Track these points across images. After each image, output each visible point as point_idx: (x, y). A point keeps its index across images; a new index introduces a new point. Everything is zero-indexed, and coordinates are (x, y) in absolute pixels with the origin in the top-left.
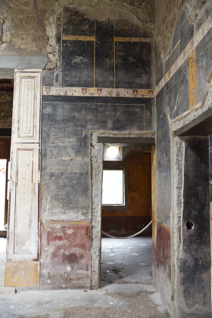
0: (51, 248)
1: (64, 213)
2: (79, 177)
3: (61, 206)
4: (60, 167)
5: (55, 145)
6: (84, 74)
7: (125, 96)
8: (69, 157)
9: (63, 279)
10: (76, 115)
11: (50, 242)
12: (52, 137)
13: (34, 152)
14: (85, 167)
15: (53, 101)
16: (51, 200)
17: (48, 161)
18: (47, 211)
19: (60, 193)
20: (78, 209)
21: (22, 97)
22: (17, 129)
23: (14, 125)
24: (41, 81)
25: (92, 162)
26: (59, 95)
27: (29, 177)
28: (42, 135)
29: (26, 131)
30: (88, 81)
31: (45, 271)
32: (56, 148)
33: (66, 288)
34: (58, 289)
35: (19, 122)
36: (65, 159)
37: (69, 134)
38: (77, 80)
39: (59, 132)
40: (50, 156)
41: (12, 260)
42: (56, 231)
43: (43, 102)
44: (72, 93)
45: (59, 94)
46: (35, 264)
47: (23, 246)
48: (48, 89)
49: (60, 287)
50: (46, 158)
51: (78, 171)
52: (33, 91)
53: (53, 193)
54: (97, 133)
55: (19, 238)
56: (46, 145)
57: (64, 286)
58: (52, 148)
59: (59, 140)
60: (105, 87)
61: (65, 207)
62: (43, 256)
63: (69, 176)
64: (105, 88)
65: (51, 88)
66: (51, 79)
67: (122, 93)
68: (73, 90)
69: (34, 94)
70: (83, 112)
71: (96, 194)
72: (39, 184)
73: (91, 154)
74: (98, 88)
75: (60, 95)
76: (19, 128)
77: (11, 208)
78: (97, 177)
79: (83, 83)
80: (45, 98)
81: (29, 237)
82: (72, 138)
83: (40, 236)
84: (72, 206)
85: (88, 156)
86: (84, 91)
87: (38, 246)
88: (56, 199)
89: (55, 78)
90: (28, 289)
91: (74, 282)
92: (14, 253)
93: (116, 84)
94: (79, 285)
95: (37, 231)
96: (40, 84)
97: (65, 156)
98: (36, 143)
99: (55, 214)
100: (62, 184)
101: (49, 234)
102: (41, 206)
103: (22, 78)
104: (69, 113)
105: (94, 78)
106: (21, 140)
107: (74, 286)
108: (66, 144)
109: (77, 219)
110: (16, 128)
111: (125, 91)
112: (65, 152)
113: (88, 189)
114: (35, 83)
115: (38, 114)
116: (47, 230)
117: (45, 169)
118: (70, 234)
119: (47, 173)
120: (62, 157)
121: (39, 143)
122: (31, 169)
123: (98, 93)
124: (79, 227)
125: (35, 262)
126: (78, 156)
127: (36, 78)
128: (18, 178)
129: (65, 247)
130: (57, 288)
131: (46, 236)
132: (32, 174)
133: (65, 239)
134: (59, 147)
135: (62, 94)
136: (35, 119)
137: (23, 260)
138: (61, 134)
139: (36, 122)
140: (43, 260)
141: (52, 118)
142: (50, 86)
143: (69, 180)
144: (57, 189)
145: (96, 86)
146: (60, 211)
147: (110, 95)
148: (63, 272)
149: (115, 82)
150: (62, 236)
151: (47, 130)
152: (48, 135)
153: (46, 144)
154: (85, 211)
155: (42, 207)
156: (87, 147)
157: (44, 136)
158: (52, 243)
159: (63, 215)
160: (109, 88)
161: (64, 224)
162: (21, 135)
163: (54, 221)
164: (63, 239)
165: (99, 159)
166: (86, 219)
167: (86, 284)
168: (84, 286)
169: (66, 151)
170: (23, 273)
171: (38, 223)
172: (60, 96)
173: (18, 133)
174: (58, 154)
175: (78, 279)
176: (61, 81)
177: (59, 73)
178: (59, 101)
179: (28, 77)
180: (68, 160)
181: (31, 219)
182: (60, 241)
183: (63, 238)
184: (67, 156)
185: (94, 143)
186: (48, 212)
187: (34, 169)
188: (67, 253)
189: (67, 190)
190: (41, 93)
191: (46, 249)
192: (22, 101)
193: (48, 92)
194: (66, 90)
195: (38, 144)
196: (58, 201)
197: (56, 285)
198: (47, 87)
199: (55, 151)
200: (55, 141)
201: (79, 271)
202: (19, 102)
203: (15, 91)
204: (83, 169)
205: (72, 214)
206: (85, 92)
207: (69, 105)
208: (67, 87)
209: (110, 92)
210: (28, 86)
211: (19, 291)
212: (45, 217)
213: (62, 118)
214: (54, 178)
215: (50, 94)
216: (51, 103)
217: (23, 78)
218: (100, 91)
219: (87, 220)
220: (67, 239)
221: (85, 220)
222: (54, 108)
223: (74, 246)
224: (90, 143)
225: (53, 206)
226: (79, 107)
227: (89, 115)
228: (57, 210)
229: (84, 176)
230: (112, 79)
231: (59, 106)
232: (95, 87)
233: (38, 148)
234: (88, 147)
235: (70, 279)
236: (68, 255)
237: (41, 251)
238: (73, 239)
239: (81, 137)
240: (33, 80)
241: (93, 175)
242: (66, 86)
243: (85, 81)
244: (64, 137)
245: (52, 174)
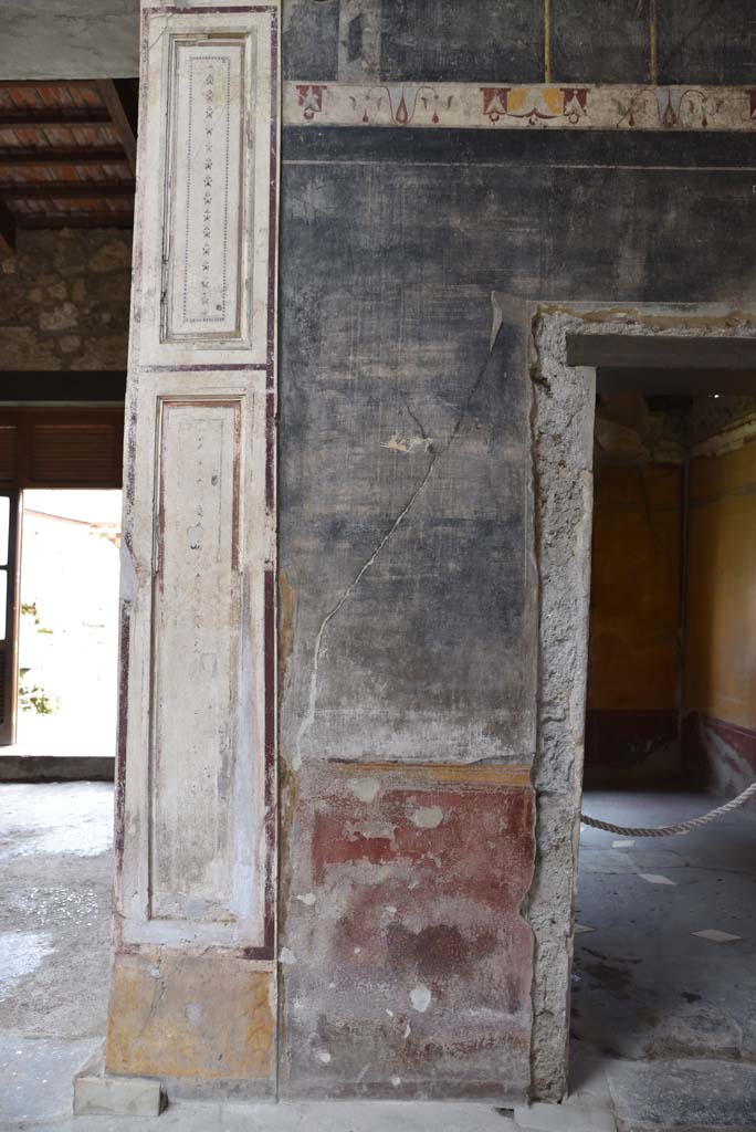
0: (334, 897)
1: (400, 724)
2: (473, 543)
3: (381, 688)
4: (377, 489)
5: (349, 377)
6: (495, 14)
7: (705, 123)
8: (424, 436)
9: (391, 1051)
10: (456, 221)
11: (326, 865)
12: (334, 334)
13: (244, 413)
14: (506, 493)
15: (334, 153)
16: (333, 659)
17: (312, 460)
18: (312, 711)
19: (376, 622)
20: (467, 701)
21: (183, 138)
22: (158, 296)
23: (144, 277)
24: (274, 54)
25: (541, 464)
26: (366, 124)
27: (216, 539)
28: (285, 325)
29: (204, 307)
30: (512, 51)
31: (303, 1009)
32: (352, 390)
33: (408, 1092)
34: (367, 1096)
35: (164, 261)
36: (403, 448)
37: (421, 323)
38: (456, 45)
39: (371, 312)
40: (323, 435)
41: (144, 950)
42: (357, 813)
43: (286, 162)
44: (432, 114)
45: (365, 119)
46: (256, 972)
47: (194, 885)
48: (311, 97)
49: (379, 1085)
50: (302, 442)
51: (465, 511)
52: (235, 109)
53: (342, 620)
54: (565, 317)
55: (175, 845)
56: (305, 378)
57: (397, 1081)
58: (333, 393)
59: (370, 351)
60: (605, 81)
61: (402, 697)
62: (295, 934)
63: (421, 535)
64: (604, 86)
65: (324, 92)
66: (324, 46)
67: (692, 109)
68: (436, 97)
69: (242, 119)
70: (492, 208)
71: (558, 631)
72: (268, 575)
73: (532, 425)
74: (565, 86)
75: (374, 125)
76: (169, 296)
77: (130, 691)
78: (565, 539)
79: (488, 61)
80: (294, 142)
81: (223, 841)
82: (438, 339)
83: (278, 838)
84: (436, 688)
85: (517, 434)
86: (496, 103)
87: (268, 887)
88: (354, 652)
89: (346, 39)
90: (224, 1093)
91: (448, 1064)
92: (150, 918)
93: (663, 64)
94: (474, 1081)
95: (264, 810)
96: (269, 72)
97: (403, 434)
98: (255, 367)
99: (353, 727)
100: (387, 577)
101: (321, 827)
102: (280, 688)
103: (177, 41)
104: (421, 212)
105: (543, 32)
106: (174, 354)
107: (445, 1083)
108: (408, 372)
109: (462, 754)
110: (149, 292)
111: (705, 100)
112: (400, 413)
113: (523, 604)
114: (243, 63)
115: (262, 221)
116: (312, 808)
117: (298, 498)
118: (429, 829)
119: (312, 522)
120: (386, 437)
121: (268, 368)
122: (230, 501)
123: (569, 109)
124: (472, 798)
125: (252, 962)
126: (468, 430)
127: (248, 41)
128: (162, 547)
129: (401, 894)
130: (365, 1089)
131: (308, 836)
132: (235, 526)
133: (405, 854)
134: (368, 387)
135: (383, 117)
136: (245, 245)
137: (196, 953)
138: (379, 318)
139: (251, 260)
140: (296, 955)
141: (333, 241)
142: (322, 79)
143: (420, 554)
144: (362, 599)
145: (558, 77)
146: (375, 712)
147: (631, 123)
148: (391, 1014)
149: (653, 52)
150: (387, 841)
151: (305, 300)
152: (314, 327)
153: (304, 374)
154: (503, 714)
155: (288, 693)
156: (515, 386)
157: (291, 329)
158: (334, 871)
159: (394, 735)
160: (621, 86)
161: (397, 778)
162: (178, 327)
163: (346, 762)
164: (391, 856)
165: (573, 449)
166: (511, 753)
167: (508, 1076)
168: (497, 1085)
169: (405, 409)
170: (194, 1013)
171: (267, 769)
172: (370, 128)
173: (162, 318)
174: (367, 423)
175: (471, 1050)
176: (377, 52)
177: (366, 11)
178: (367, 157)
179: (210, 36)
180: (418, 453)
181: (230, 752)
182: (375, 861)
183: (394, 847)
184: (411, 431)
185: (549, 366)
186: (316, 718)
187: (242, 498)
188: (415, 924)
189: (413, 609)
190: (274, 117)
191: (309, 899)
192: (182, 158)
193: (309, 112)
194: (403, 100)
195: (264, 373)
196: (365, 665)
197: (361, 1076)
198: (307, 83)
199: (349, 407)
200: (351, 358)
201: (473, 1013)
202: (167, 165)
203: (146, 108)
204: (494, 498)
205: (437, 727)
206: (500, 107)
207: (419, 176)
208: (408, 83)
209: (626, 105)
210: (210, 81)
211: (177, 1100)
212: (304, 741)
213: (383, 241)
214: (346, 545)
215: (319, 119)
216: (326, 167)
217: (184, 44)
218: (575, 101)
219: (515, 762)
220: (415, 856)
221: (505, 758)
222: (344, 189)
223: (449, 891)
224: (528, 366)
225: (341, 686)
226: (467, 183)
227: (521, 225)
228: (360, 710)
229: (497, 537)
230: (637, 40)
231: (368, 179)
232: (552, 82)
233: (261, 390)
234: (517, 388)
235: (427, 1048)
236: (417, 931)
237: (282, 912)
238: (443, 856)
239: (483, 334)
240: (232, 52)
241: (546, 531)
242: (402, 79)
243: (498, 51)
244: (395, 337)
245: (335, 523)
